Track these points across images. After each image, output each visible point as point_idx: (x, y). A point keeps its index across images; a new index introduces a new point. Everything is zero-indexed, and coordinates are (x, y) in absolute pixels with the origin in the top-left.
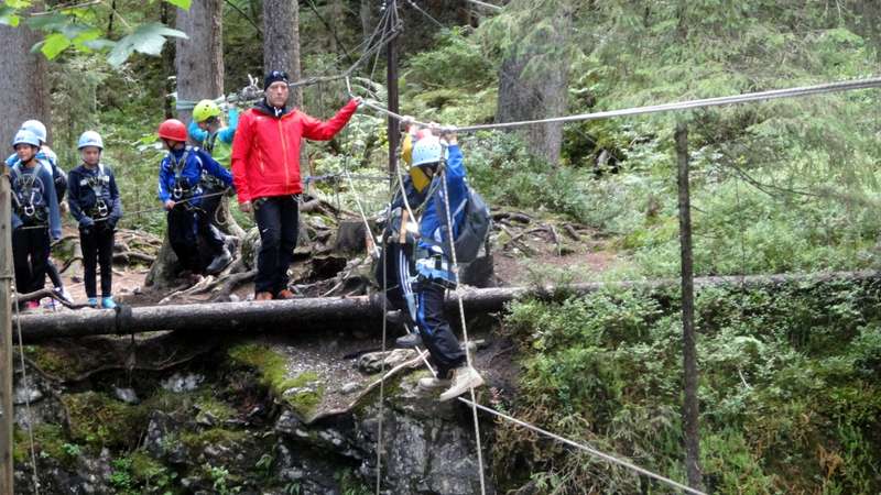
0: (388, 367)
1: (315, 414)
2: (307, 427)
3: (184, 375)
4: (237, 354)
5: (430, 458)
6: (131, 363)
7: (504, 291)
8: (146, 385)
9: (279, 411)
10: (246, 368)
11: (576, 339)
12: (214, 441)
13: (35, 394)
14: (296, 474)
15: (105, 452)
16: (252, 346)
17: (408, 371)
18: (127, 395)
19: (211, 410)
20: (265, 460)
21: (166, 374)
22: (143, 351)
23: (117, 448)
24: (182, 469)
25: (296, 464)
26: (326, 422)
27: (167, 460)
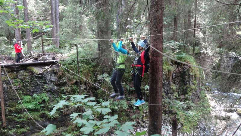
0: (46, 68)
1: (38, 73)
2: (37, 75)
3: (22, 70)
4: (28, 68)
5: (51, 77)
6: (16, 69)
7: (57, 60)
8: (18, 71)
9: (34, 73)
10: (29, 69)
11: (65, 65)
12: (26, 77)
13: (4, 73)
14: (36, 80)
15: (13, 79)
16: (30, 67)
17: (48, 69)
18: (15, 73)
19: (26, 74)
20: (33, 78)
21: (20, 70)
22: (17, 68)
23: (14, 78)
24: (23, 80)
25: (36, 79)
26: (39, 74)
27: (21, 79)
